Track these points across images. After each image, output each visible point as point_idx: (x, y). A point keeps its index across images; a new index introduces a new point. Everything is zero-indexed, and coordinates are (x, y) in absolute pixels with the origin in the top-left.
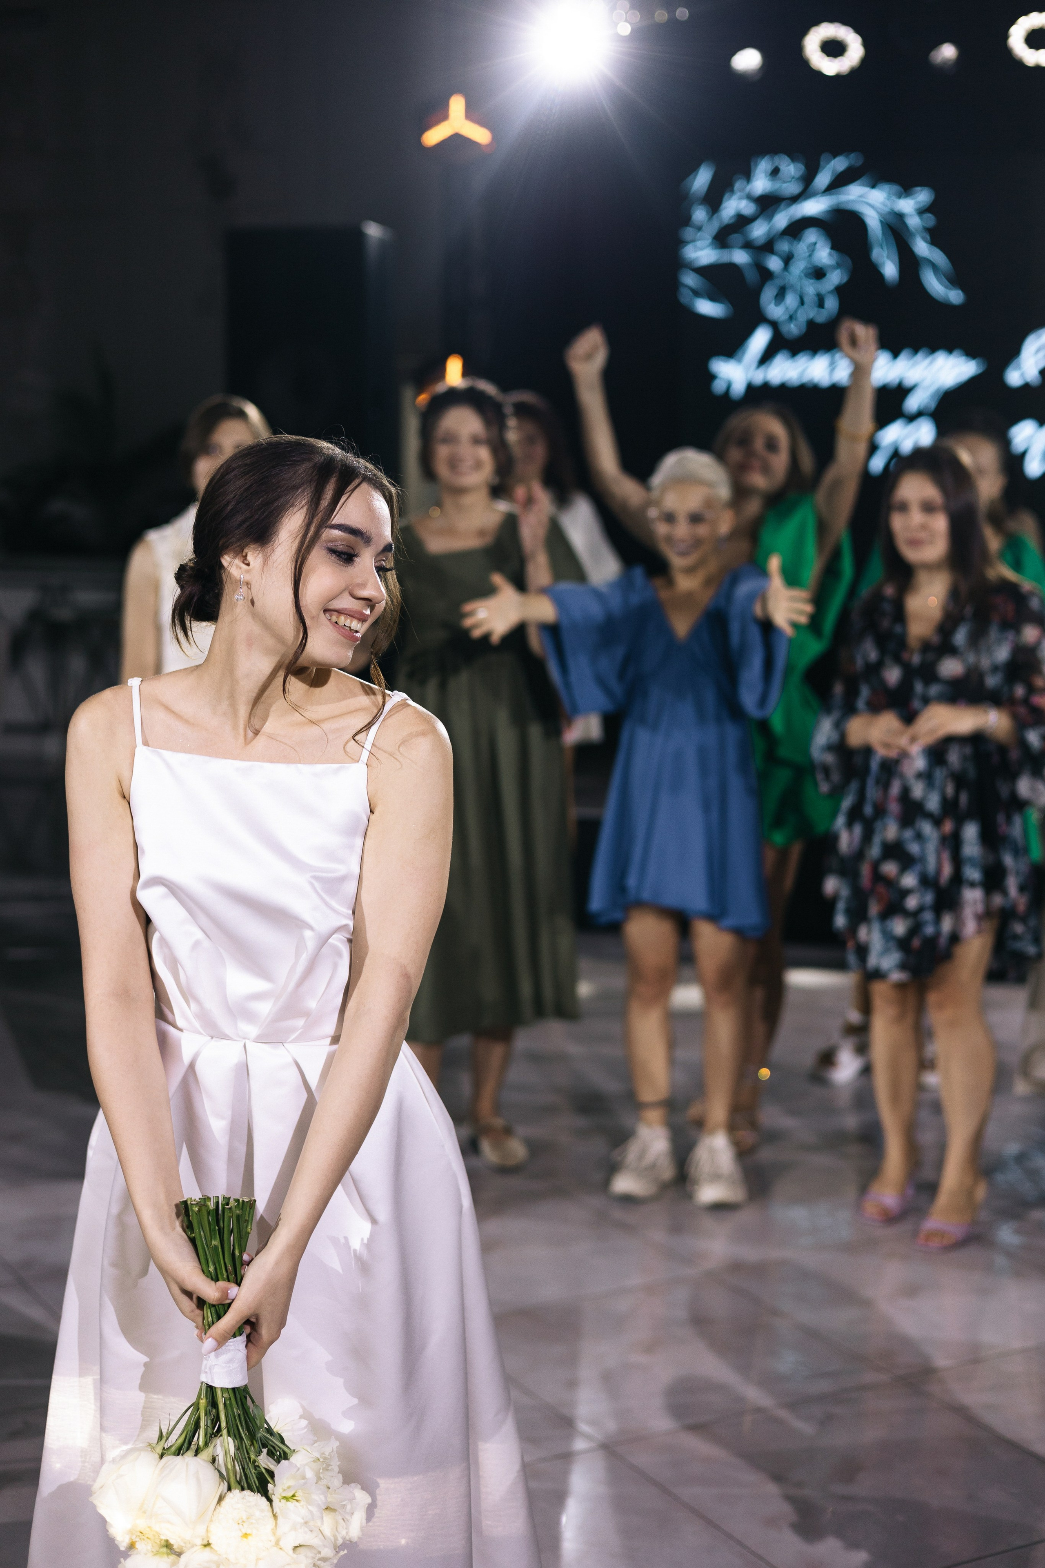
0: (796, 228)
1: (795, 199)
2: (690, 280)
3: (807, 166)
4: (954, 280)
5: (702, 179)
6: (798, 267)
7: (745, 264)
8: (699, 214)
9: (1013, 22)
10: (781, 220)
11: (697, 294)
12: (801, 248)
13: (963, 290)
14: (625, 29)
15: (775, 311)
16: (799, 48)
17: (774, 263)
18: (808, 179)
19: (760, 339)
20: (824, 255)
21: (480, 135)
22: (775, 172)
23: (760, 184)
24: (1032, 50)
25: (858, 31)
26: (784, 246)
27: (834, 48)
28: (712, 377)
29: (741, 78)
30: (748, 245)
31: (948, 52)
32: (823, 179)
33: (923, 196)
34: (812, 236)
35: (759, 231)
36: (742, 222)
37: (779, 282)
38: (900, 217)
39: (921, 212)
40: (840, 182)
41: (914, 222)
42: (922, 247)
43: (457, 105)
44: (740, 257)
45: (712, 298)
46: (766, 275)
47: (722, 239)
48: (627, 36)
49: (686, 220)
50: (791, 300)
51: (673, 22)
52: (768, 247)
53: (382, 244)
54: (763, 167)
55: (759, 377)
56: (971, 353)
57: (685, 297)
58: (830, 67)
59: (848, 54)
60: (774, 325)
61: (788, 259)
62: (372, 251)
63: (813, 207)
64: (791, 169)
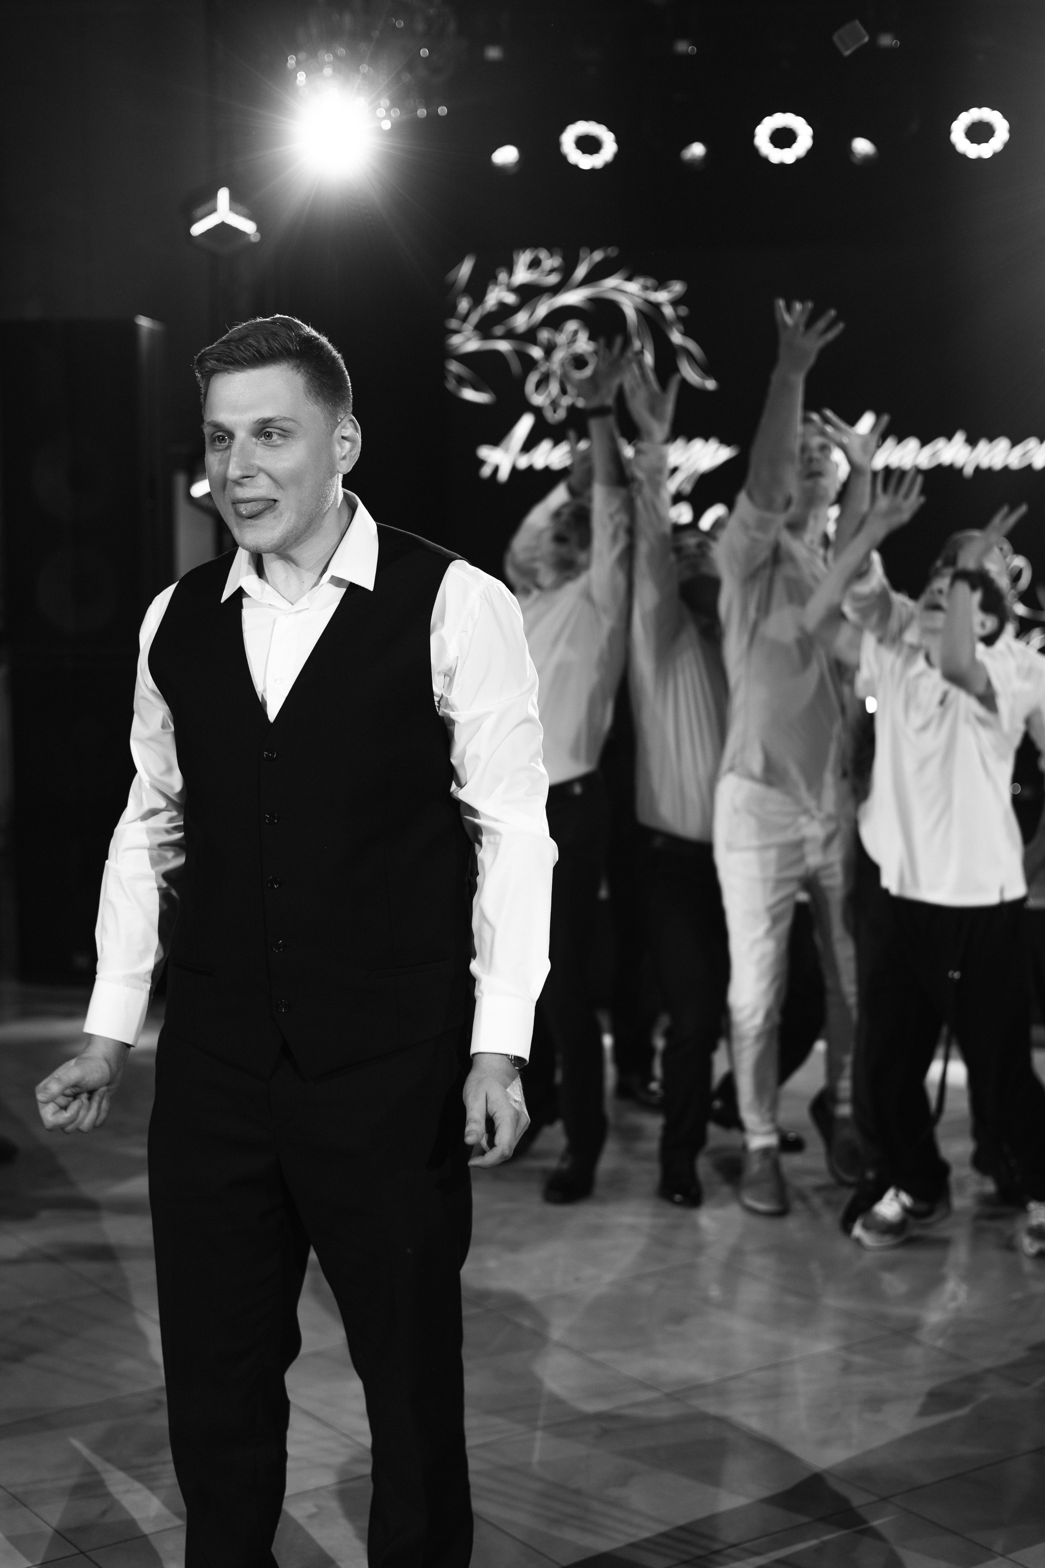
0: (557, 318)
1: (555, 290)
2: (454, 367)
3: (564, 258)
4: (707, 371)
5: (466, 269)
6: (559, 356)
7: (508, 351)
8: (464, 305)
9: (758, 122)
10: (542, 310)
11: (462, 382)
12: (561, 338)
13: (716, 380)
14: (387, 125)
15: (538, 400)
16: (557, 144)
17: (536, 352)
18: (567, 270)
19: (525, 424)
20: (583, 345)
21: (248, 226)
22: (535, 264)
23: (522, 275)
24: (778, 150)
25: (611, 129)
26: (544, 335)
27: (589, 145)
28: (482, 463)
29: (501, 170)
30: (510, 335)
31: (697, 150)
32: (581, 272)
33: (678, 287)
34: (571, 326)
35: (521, 321)
36: (505, 311)
37: (543, 368)
38: (657, 306)
39: (675, 303)
40: (595, 276)
41: (668, 311)
42: (677, 337)
43: (223, 195)
44: (503, 346)
45: (476, 388)
46: (530, 364)
47: (485, 329)
48: (389, 130)
49: (452, 311)
50: (554, 388)
51: (433, 116)
52: (530, 336)
53: (152, 333)
54: (524, 258)
55: (523, 463)
56: (725, 441)
57: (451, 385)
58: (586, 162)
59: (602, 151)
60: (537, 412)
61: (549, 349)
62: (144, 340)
63: (573, 297)
64: (550, 262)
